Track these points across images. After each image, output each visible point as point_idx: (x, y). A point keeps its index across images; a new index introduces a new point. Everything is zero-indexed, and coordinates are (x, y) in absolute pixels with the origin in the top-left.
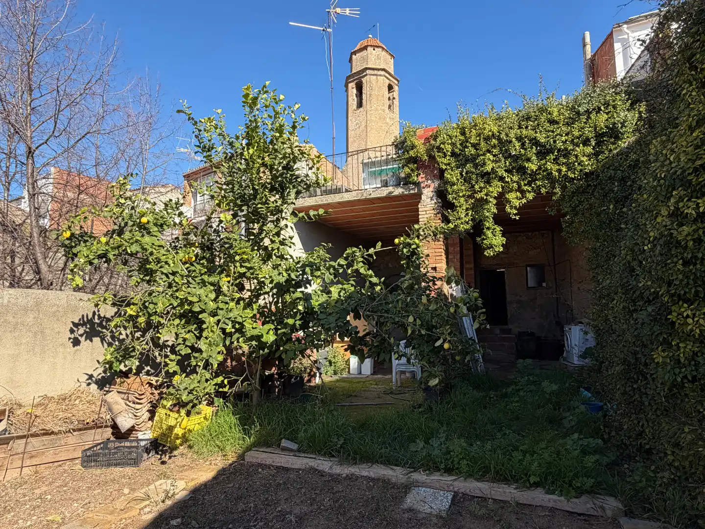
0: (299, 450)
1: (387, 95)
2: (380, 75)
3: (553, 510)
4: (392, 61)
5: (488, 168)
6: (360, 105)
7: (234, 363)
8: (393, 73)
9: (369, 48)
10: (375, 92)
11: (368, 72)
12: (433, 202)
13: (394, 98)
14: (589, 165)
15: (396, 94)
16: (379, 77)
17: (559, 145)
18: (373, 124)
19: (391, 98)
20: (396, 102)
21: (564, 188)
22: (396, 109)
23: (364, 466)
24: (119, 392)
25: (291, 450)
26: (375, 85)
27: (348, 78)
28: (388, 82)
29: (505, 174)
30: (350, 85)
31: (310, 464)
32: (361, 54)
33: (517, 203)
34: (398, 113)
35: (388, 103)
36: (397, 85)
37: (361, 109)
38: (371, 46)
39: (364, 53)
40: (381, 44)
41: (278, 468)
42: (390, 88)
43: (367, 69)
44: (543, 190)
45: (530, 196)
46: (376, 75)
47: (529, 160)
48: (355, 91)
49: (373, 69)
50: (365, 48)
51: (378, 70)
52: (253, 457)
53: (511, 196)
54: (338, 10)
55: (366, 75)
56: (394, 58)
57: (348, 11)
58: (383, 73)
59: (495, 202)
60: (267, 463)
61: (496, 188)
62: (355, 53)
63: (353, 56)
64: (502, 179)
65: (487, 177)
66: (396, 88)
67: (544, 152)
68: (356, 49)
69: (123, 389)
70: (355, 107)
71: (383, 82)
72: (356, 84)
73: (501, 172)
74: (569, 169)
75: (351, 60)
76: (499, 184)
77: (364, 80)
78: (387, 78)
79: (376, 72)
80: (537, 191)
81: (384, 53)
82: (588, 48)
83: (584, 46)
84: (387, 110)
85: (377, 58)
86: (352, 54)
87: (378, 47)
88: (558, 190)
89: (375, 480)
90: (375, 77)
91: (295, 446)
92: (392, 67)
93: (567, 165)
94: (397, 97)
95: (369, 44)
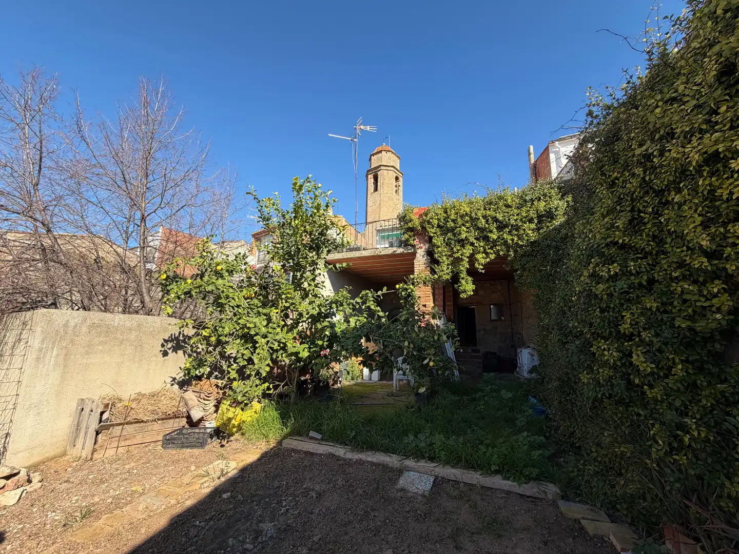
0: (322, 439)
1: (395, 184)
2: (390, 170)
3: (508, 493)
4: (399, 161)
5: (463, 236)
6: (376, 189)
7: (279, 371)
8: (399, 169)
9: (383, 152)
10: (386, 181)
11: (382, 168)
12: (424, 259)
13: (399, 186)
14: (533, 236)
15: (401, 183)
16: (389, 172)
17: (512, 222)
18: (385, 203)
19: (397, 186)
20: (401, 188)
21: (516, 252)
22: (401, 193)
23: (369, 453)
24: (193, 391)
25: (316, 439)
26: (387, 177)
27: (368, 171)
28: (395, 175)
29: (475, 241)
30: (369, 176)
31: (330, 451)
32: (377, 155)
33: (483, 261)
34: (402, 196)
35: (395, 189)
36: (401, 177)
37: (377, 192)
39: (380, 155)
40: (390, 149)
41: (306, 453)
42: (397, 178)
43: (381, 166)
44: (501, 253)
45: (492, 257)
46: (388, 170)
47: (491, 232)
48: (372, 180)
49: (385, 166)
50: (381, 152)
51: (389, 166)
52: (289, 444)
53: (479, 256)
54: (362, 127)
55: (381, 170)
56: (400, 159)
57: (368, 128)
58: (392, 169)
59: (467, 260)
60: (299, 449)
61: (468, 250)
62: (373, 155)
63: (372, 157)
64: (472, 244)
65: (462, 243)
66: (401, 179)
67: (501, 227)
68: (374, 152)
70: (372, 191)
71: (392, 174)
72: (374, 176)
73: (472, 239)
74: (519, 239)
75: (370, 159)
76: (471, 248)
77: (379, 173)
78: (395, 172)
79: (387, 168)
80: (497, 253)
81: (393, 155)
82: (532, 156)
83: (530, 154)
84: (394, 193)
85: (388, 158)
86: (371, 155)
87: (389, 151)
88: (512, 253)
89: (377, 465)
90: (387, 171)
91: (319, 436)
92: (399, 165)
93: (518, 236)
94: (401, 185)
95: (383, 149)
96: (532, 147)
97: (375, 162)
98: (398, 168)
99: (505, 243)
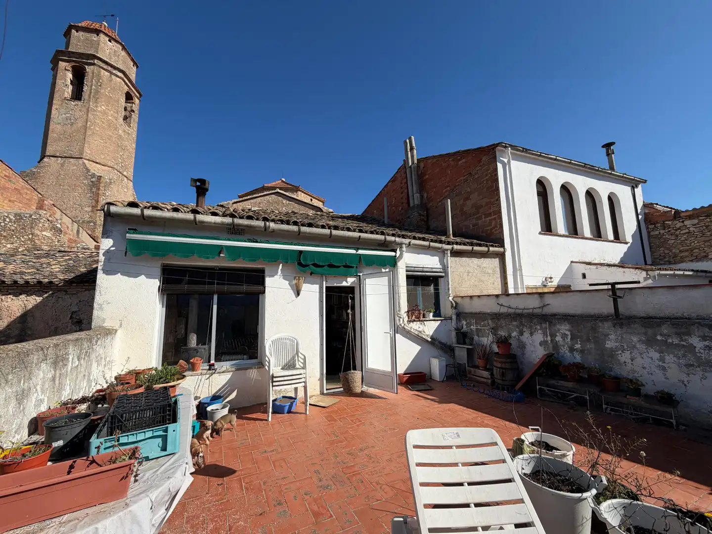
1: (123, 103)
2: (116, 75)
4: (135, 69)
6: (77, 95)
8: (134, 81)
9: (102, 35)
10: (105, 91)
11: (96, 61)
13: (133, 111)
15: (136, 107)
16: (113, 77)
18: (97, 129)
19: (129, 109)
20: (135, 117)
22: (134, 124)
26: (106, 84)
27: (60, 53)
28: (126, 88)
30: (62, 65)
32: (88, 35)
34: (135, 130)
35: (123, 112)
36: (138, 99)
37: (79, 103)
38: (106, 35)
39: (94, 37)
40: (119, 39)
42: (129, 97)
43: (94, 57)
46: (110, 72)
48: (70, 76)
49: (105, 62)
50: (97, 32)
51: (115, 67)
55: (94, 64)
56: (137, 67)
58: (119, 74)
62: (78, 29)
63: (73, 31)
66: (137, 101)
68: (80, 25)
70: (67, 95)
71: (120, 86)
72: (74, 68)
75: (67, 34)
77: (89, 69)
78: (126, 84)
79: (110, 68)
81: (123, 53)
84: (121, 119)
85: (113, 53)
86: (71, 27)
87: (116, 41)
90: (107, 73)
92: (134, 75)
94: (136, 112)
95: (102, 29)
97: (79, 42)
98: (133, 77)
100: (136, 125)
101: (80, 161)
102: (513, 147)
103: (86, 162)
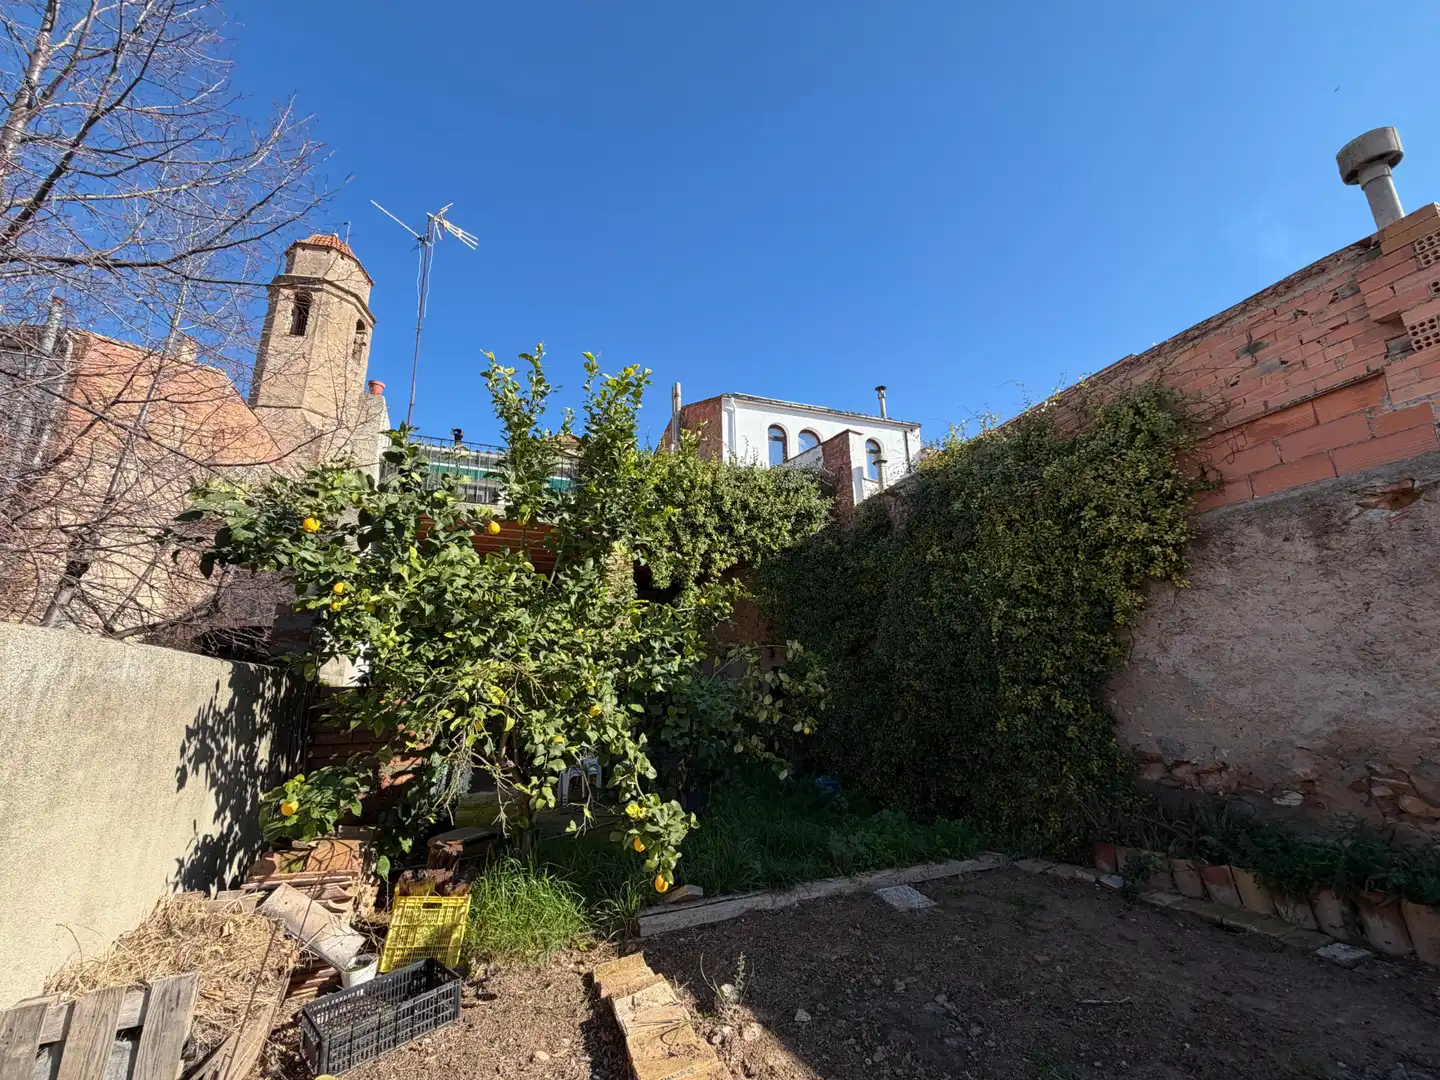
0: (706, 895)
1: (353, 334)
2: (349, 302)
4: (369, 288)
5: (701, 519)
6: (299, 328)
8: (367, 305)
9: (333, 253)
10: (333, 322)
11: (326, 286)
13: (364, 344)
14: (788, 541)
15: (367, 339)
16: (344, 303)
18: (321, 370)
19: (359, 341)
20: (366, 351)
21: (764, 556)
22: (365, 363)
26: (334, 313)
27: (282, 278)
28: (358, 316)
29: (713, 532)
30: (283, 291)
31: (746, 906)
32: (315, 253)
33: (723, 566)
34: (365, 366)
35: (352, 347)
36: (372, 327)
37: (300, 338)
38: (338, 251)
39: (323, 255)
40: (353, 255)
41: (702, 928)
42: (360, 326)
43: (323, 280)
44: (746, 557)
45: (734, 560)
46: (342, 299)
47: (737, 521)
48: (291, 306)
49: (337, 287)
50: (328, 249)
51: (347, 292)
52: (655, 926)
53: (717, 556)
54: (447, 224)
55: (322, 290)
56: (372, 285)
57: (460, 233)
58: (352, 299)
60: (682, 926)
62: (304, 246)
63: (299, 249)
64: (708, 535)
65: (695, 530)
66: (369, 330)
67: (750, 520)
68: (306, 241)
69: (311, 873)
70: (287, 329)
71: (350, 313)
72: (297, 296)
73: (710, 530)
74: (772, 540)
75: (290, 254)
76: (708, 541)
77: (315, 296)
78: (359, 310)
79: (340, 293)
80: (741, 557)
81: (358, 271)
82: (679, 399)
83: (676, 396)
84: (350, 356)
85: (342, 269)
86: (296, 245)
87: (349, 257)
88: (759, 559)
89: (832, 898)
90: (337, 300)
91: (698, 891)
92: (368, 297)
93: (772, 535)
94: (368, 345)
95: (334, 245)
96: (679, 385)
97: (305, 264)
98: (366, 302)
99: (753, 543)
100: (366, 362)
101: (299, 411)
102: (736, 396)
103: (305, 412)
